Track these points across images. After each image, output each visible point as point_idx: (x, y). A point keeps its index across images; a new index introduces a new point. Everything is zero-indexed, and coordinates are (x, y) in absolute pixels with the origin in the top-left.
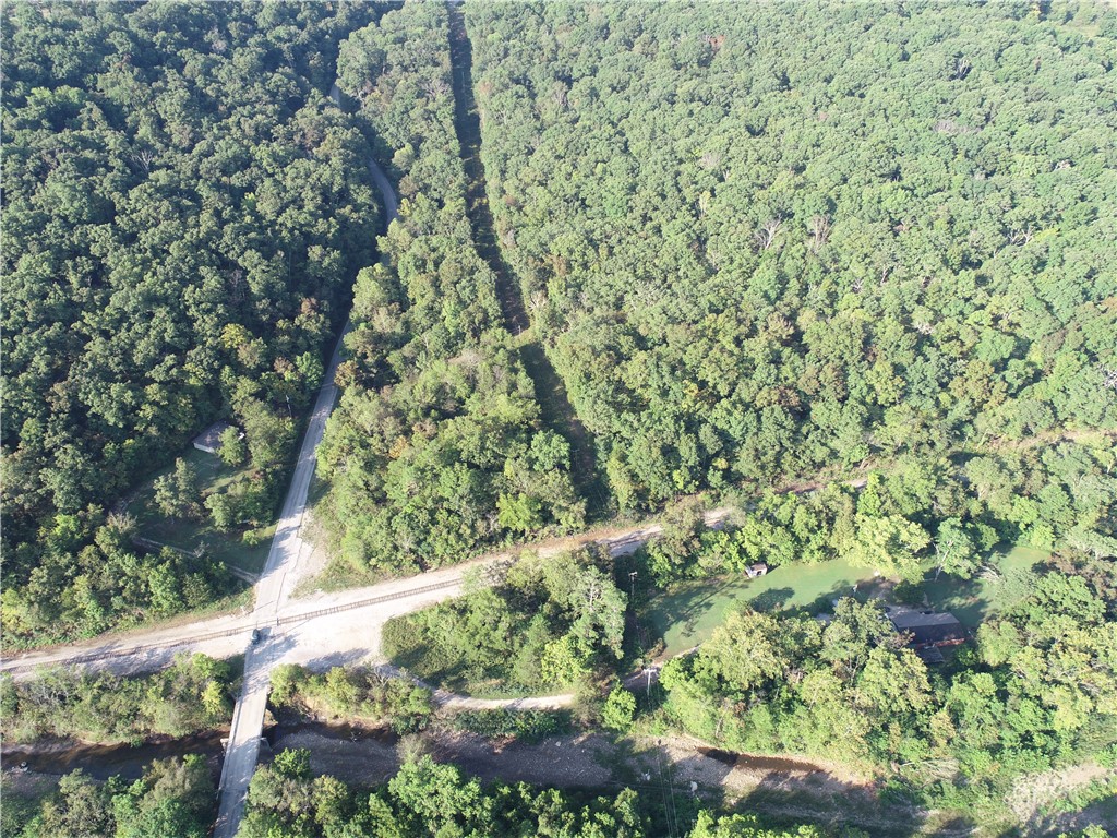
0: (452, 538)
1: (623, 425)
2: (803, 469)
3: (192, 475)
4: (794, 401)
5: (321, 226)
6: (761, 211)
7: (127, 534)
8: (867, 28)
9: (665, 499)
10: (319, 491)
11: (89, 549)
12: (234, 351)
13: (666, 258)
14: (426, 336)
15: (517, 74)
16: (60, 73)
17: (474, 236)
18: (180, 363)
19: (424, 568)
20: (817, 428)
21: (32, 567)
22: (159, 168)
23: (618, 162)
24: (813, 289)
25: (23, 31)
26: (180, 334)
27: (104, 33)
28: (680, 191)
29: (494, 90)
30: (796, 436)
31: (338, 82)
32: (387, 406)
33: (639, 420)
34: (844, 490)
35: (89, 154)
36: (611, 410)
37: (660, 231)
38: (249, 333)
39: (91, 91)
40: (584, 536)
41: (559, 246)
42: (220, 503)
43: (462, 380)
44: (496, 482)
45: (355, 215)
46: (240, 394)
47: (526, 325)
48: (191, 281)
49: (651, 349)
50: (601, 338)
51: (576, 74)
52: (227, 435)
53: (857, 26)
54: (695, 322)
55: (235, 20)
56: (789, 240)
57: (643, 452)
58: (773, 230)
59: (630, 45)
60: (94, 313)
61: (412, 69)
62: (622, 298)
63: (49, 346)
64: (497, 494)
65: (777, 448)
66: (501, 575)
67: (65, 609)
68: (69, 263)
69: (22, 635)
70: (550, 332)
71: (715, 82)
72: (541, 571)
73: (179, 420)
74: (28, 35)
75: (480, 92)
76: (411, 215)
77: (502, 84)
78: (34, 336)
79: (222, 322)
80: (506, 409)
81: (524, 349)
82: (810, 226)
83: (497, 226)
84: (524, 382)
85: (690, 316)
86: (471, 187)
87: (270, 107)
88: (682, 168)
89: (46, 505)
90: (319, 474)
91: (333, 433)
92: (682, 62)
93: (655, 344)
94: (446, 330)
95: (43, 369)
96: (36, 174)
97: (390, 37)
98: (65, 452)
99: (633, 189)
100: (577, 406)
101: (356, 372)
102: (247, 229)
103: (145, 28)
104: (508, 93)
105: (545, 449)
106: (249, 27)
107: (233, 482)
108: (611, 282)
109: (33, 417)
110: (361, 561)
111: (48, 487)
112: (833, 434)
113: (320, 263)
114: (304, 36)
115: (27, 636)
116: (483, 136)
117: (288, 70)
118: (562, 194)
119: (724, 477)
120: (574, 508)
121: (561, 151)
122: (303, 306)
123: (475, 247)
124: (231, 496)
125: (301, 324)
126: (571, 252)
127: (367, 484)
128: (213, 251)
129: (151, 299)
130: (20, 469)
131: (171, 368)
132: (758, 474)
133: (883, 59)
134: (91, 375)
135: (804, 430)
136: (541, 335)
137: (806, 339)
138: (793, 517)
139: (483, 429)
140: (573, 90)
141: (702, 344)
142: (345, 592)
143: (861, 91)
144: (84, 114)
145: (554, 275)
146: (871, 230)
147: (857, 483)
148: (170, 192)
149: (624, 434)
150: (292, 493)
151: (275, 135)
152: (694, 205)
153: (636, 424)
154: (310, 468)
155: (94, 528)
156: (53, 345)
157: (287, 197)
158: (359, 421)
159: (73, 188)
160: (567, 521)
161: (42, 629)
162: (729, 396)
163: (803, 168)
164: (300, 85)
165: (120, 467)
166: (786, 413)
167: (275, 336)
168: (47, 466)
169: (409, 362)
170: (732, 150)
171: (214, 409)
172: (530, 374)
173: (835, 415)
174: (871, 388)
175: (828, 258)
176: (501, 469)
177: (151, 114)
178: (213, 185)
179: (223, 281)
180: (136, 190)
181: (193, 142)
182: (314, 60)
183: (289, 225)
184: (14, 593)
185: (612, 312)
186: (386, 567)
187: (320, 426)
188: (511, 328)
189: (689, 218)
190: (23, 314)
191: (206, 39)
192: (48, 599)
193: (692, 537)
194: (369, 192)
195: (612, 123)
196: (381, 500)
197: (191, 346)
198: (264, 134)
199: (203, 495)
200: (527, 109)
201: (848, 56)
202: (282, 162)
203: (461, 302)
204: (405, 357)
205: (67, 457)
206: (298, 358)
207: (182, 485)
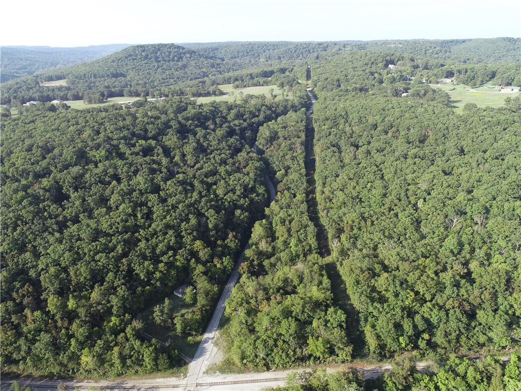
0: (284, 355)
1: (374, 309)
2: (472, 346)
3: (171, 306)
4: (467, 308)
5: (242, 201)
6: (449, 210)
7: (139, 330)
8: (505, 129)
9: (394, 352)
10: (225, 322)
11: (122, 334)
12: (197, 252)
13: (400, 229)
14: (282, 254)
15: (334, 143)
16: (150, 135)
17: (308, 211)
18: (174, 255)
19: (268, 369)
20: (480, 324)
21: (98, 340)
22: (180, 173)
23: (378, 183)
24: (477, 250)
25: (140, 119)
26: (177, 242)
27: (169, 121)
28: (408, 198)
29: (323, 149)
30: (468, 327)
31: (256, 143)
32: (260, 285)
33: (383, 308)
34: (497, 361)
35: (155, 166)
36: (369, 301)
37: (398, 216)
38: (205, 245)
39: (160, 142)
40: (351, 365)
41: (348, 219)
42: (180, 322)
43: (296, 277)
44: (308, 330)
45: (257, 198)
46: (197, 272)
47: (329, 254)
48: (185, 220)
49: (391, 272)
50: (365, 264)
51: (360, 144)
52: (189, 290)
53: (499, 128)
54: (414, 261)
55: (219, 117)
56: (464, 225)
57: (384, 324)
58: (456, 220)
59: (386, 133)
60: (145, 230)
61: (288, 139)
62: (377, 245)
63: (124, 242)
64: (308, 336)
65: (457, 332)
66: (306, 379)
67: (107, 361)
68: (139, 209)
69: (87, 371)
70: (340, 258)
71: (427, 150)
72: (327, 381)
73: (170, 281)
74: (141, 121)
75: (317, 149)
76: (281, 200)
77: (327, 146)
78: (120, 238)
79: (195, 239)
80: (316, 293)
81: (327, 265)
82: (476, 219)
83: (319, 207)
84: (326, 281)
85: (412, 258)
86: (309, 189)
87: (228, 152)
88: (409, 187)
89: (109, 312)
90: (226, 314)
91: (235, 295)
92: (411, 141)
93: (392, 270)
94: (291, 252)
95: (120, 252)
96: (134, 172)
97: (281, 126)
98: (121, 289)
99: (385, 195)
100: (351, 296)
101: (248, 267)
102: (211, 200)
103: (184, 119)
104: (329, 150)
105: (334, 316)
106: (224, 120)
107: (188, 312)
108: (372, 237)
109: (112, 272)
110: (239, 360)
111: (112, 303)
112: (489, 328)
113: (239, 217)
114: (245, 124)
115: (89, 371)
116: (316, 168)
117: (237, 137)
118: (350, 195)
119: (427, 344)
120: (347, 349)
121: (352, 176)
122: (229, 235)
123: (309, 216)
124: (185, 319)
125: (228, 243)
126: (353, 222)
127: (246, 322)
128: (196, 209)
129: (168, 226)
130: (103, 294)
131: (170, 257)
132: (447, 345)
133: (514, 143)
134: (138, 256)
135: (473, 324)
136: (336, 260)
137: (473, 276)
138: (466, 373)
139: (304, 302)
140: (359, 151)
141: (417, 273)
142: (230, 375)
143: (502, 157)
144: (156, 151)
145: (344, 232)
146: (509, 224)
147: (505, 358)
148: (183, 183)
149: (375, 314)
150: (212, 321)
151: (228, 163)
152: (415, 205)
153: (381, 309)
154: (222, 310)
155: (126, 325)
156: (126, 242)
157: (230, 188)
158: (247, 291)
159: (146, 179)
160: (342, 355)
161: (95, 369)
162: (431, 301)
163: (472, 191)
164: (241, 143)
165: (142, 298)
166: (463, 314)
167: (216, 247)
168: (113, 294)
169: (273, 265)
170: (435, 181)
171: (185, 277)
172: (329, 277)
173: (490, 319)
174: (512, 306)
175: (486, 236)
176: (311, 323)
177: (181, 152)
178: (200, 181)
179: (198, 221)
180: (170, 181)
181: (195, 164)
182: (248, 134)
183: (229, 200)
184: (88, 351)
185: (371, 252)
186: (250, 365)
187: (229, 291)
188: (322, 255)
189: (412, 211)
190: (117, 228)
191: (207, 124)
192: (101, 355)
193: (409, 375)
194: (264, 188)
195: (376, 166)
196: (252, 331)
197: (180, 248)
198: (224, 162)
199: (174, 316)
200: (337, 158)
201: (495, 141)
202: (229, 174)
203: (299, 240)
204: (271, 263)
205: (122, 291)
206: (224, 258)
207: (166, 311)
